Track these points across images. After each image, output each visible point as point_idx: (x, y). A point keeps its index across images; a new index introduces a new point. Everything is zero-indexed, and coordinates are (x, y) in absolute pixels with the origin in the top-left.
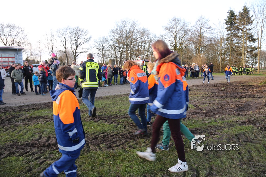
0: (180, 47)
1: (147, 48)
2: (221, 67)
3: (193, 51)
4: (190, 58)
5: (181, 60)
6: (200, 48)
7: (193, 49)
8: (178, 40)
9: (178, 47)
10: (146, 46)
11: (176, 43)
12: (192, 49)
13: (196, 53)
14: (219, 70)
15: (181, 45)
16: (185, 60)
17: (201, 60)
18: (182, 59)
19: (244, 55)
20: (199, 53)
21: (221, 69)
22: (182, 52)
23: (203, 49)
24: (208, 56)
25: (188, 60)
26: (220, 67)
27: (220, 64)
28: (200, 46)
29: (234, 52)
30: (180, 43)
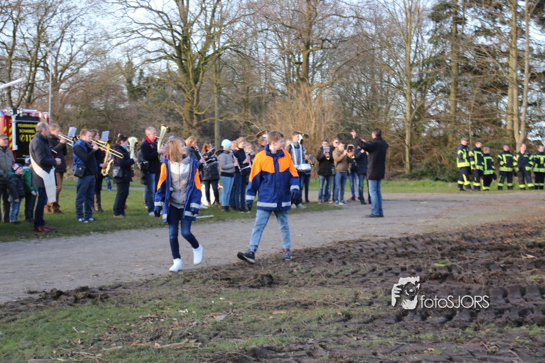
0: (205, 47)
1: (31, 46)
2: (411, 152)
3: (272, 68)
4: (260, 107)
5: (213, 115)
6: (308, 55)
7: (272, 60)
8: (197, 13)
9: (199, 47)
10: (24, 31)
11: (187, 26)
12: (267, 58)
13: (287, 81)
14: (401, 164)
15: (210, 39)
16: (236, 117)
17: (315, 116)
18: (220, 112)
19: (515, 91)
20: (303, 80)
21: (410, 159)
22: (218, 72)
23: (322, 59)
24: (344, 99)
25: (250, 115)
26: (404, 152)
27: (403, 137)
28: (307, 47)
29: (469, 77)
30: (208, 28)
